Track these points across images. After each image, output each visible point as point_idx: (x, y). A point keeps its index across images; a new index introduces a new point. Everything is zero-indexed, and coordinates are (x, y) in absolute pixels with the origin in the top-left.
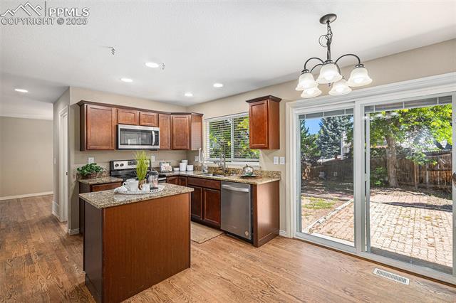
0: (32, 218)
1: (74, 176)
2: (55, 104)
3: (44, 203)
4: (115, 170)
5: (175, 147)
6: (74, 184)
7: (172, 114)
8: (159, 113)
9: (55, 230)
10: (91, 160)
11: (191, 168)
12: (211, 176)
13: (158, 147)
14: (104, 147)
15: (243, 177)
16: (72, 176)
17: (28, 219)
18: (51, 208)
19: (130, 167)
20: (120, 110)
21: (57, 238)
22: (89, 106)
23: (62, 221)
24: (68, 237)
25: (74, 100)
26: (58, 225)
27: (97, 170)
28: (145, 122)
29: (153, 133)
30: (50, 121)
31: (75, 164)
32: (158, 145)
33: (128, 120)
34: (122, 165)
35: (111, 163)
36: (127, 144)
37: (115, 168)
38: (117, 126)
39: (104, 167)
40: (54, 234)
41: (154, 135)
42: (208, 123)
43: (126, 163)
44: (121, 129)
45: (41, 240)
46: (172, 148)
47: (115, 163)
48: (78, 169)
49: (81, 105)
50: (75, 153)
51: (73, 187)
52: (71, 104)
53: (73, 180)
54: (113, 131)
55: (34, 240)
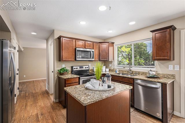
0: (39, 91)
1: (56, 73)
2: (47, 40)
3: (43, 83)
4: (74, 71)
5: (101, 60)
6: (56, 78)
7: (99, 43)
8: (93, 42)
9: (48, 99)
10: (64, 66)
11: (107, 70)
12: (121, 75)
13: (94, 59)
14: (70, 59)
15: (148, 77)
16: (55, 74)
17: (37, 91)
18: (46, 86)
19: (81, 69)
20: (77, 41)
21: (49, 104)
22: (64, 39)
23: (50, 94)
24: (54, 104)
25: (56, 36)
26: (49, 96)
27: (67, 71)
28: (87, 46)
29: (92, 52)
30: (45, 49)
31: (57, 67)
32: (93, 58)
33: (80, 46)
34: (77, 68)
35: (72, 67)
36: (80, 58)
37: (74, 70)
38: (76, 49)
39: (69, 69)
40: (48, 101)
41: (92, 53)
42: (117, 47)
43: (78, 67)
44: (77, 50)
45: (43, 105)
46: (100, 60)
47: (74, 67)
48: (58, 70)
49: (59, 38)
50: (57, 62)
51: (56, 79)
52: (55, 38)
53: (56, 76)
54: (74, 51)
55: (39, 104)
